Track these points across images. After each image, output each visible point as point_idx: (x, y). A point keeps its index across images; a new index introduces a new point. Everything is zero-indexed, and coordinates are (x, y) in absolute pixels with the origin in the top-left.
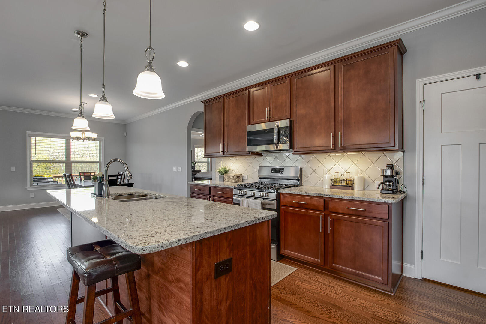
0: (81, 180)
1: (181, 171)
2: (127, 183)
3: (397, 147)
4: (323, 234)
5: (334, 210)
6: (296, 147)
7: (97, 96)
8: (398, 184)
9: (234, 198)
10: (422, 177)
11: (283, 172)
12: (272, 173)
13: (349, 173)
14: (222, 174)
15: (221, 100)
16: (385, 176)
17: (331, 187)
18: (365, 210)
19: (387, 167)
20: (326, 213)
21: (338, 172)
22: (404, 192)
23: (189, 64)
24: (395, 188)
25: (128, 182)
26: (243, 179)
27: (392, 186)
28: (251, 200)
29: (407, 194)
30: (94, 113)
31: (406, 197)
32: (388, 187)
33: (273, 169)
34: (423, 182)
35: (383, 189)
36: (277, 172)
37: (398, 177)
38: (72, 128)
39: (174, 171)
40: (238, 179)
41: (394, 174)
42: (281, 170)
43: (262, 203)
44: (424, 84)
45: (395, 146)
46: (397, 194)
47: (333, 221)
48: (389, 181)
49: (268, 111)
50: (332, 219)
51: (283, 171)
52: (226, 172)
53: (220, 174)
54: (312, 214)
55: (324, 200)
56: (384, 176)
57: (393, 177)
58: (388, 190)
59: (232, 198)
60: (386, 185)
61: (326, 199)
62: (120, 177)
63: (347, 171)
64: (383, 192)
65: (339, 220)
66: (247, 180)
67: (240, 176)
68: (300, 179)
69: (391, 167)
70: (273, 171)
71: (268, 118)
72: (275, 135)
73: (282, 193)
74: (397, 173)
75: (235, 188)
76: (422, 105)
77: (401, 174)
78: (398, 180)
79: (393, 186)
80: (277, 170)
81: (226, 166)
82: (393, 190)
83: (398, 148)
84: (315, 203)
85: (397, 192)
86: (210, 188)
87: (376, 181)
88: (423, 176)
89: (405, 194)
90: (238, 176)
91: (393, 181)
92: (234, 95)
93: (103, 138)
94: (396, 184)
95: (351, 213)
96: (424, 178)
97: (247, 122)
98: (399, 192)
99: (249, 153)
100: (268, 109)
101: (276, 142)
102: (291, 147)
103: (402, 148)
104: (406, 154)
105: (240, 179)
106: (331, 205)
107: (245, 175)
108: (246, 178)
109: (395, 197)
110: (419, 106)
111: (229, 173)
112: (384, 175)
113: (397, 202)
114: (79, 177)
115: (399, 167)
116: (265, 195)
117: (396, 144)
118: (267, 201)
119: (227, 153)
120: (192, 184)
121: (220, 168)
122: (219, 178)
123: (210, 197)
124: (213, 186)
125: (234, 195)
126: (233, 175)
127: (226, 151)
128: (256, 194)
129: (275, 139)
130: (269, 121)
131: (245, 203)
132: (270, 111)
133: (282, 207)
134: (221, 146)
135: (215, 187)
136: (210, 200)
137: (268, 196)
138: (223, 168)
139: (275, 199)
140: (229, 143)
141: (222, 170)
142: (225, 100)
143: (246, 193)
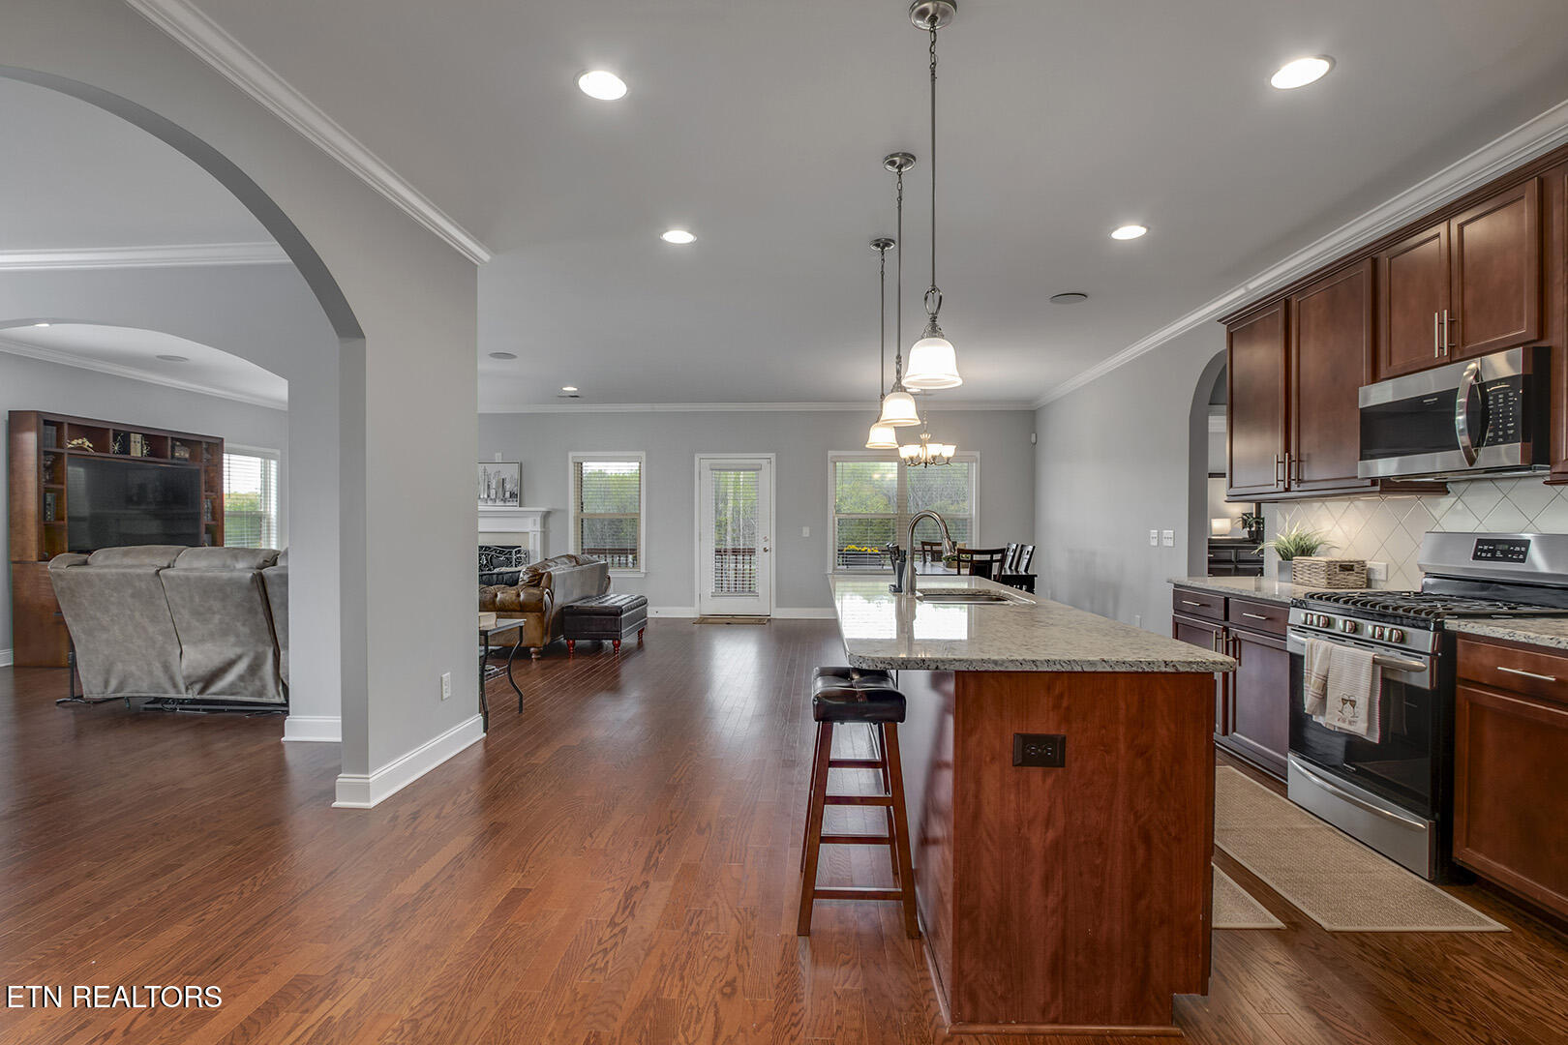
1: (1170, 543)
2: (1024, 573)
6: (1564, 457)
9: (1292, 635)
11: (1525, 557)
12: (1476, 557)
14: (1286, 556)
15: (1280, 309)
23: (1148, 229)
25: (1026, 570)
26: (1369, 578)
28: (1337, 647)
30: (882, 419)
33: (1481, 542)
36: (1498, 554)
38: (867, 446)
39: (1152, 544)
40: (1342, 575)
42: (1518, 549)
43: (1375, 662)
49: (1441, 323)
51: (1525, 553)
52: (1306, 551)
53: (1281, 559)
59: (1284, 637)
62: (997, 557)
66: (1387, 581)
67: (1356, 565)
70: (1482, 551)
71: (1441, 348)
72: (1461, 414)
73: (1461, 635)
75: (1299, 604)
80: (1501, 547)
81: (1308, 530)
86: (1227, 600)
90: (1347, 567)
92: (1324, 286)
93: (978, 455)
97: (1365, 371)
99: (1374, 484)
100: (1441, 317)
101: (1463, 440)
102: (1539, 455)
105: (1352, 578)
107: (1377, 565)
108: (1379, 576)
111: (1318, 556)
116: (1387, 633)
118: (1395, 656)
119: (1299, 486)
120: (1176, 586)
121: (1283, 538)
122: (1279, 571)
123: (1226, 629)
124: (1233, 594)
125: (1290, 625)
126: (1329, 563)
127: (1293, 478)
128: (1359, 627)
129: (1462, 431)
130: (1447, 360)
131: (1319, 655)
132: (1451, 324)
133: (1459, 686)
134: (1278, 462)
135: (1239, 597)
136: (1227, 637)
137: (1402, 639)
138: (1292, 538)
139: (1430, 652)
140: (1304, 450)
141: (1287, 545)
142: (1294, 304)
143: (1329, 623)
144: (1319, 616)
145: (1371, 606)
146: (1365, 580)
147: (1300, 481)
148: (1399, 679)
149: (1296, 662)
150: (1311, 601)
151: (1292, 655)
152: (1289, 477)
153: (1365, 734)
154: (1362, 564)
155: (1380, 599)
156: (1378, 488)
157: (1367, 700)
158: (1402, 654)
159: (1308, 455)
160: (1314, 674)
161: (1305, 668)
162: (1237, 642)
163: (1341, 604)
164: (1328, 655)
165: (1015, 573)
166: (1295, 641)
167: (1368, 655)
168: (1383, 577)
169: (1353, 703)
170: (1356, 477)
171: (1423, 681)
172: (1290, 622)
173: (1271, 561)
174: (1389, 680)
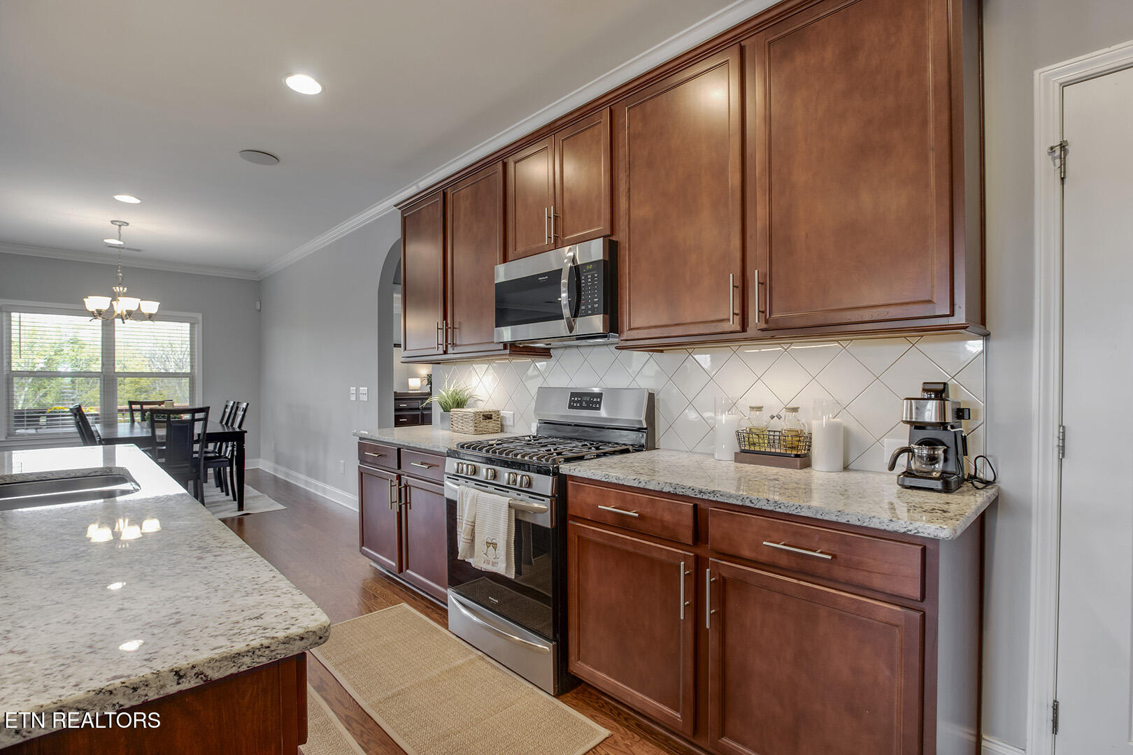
0: (133, 421)
1: (366, 399)
2: (238, 430)
3: (960, 318)
4: (690, 626)
5: (724, 547)
6: (626, 327)
7: (138, 201)
8: (965, 453)
9: (448, 483)
10: (1055, 431)
11: (600, 406)
12: (571, 407)
13: (795, 410)
14: (446, 409)
15: (439, 199)
16: (919, 426)
17: (735, 458)
18: (834, 556)
19: (924, 390)
20: (700, 551)
21: (760, 409)
22: (987, 483)
24: (951, 467)
25: (240, 427)
26: (502, 425)
27: (942, 462)
28: (482, 494)
29: (999, 489)
31: (994, 504)
32: (926, 464)
33: (573, 395)
34: (1062, 449)
35: (909, 473)
36: (584, 404)
37: (965, 427)
39: (352, 399)
40: (485, 423)
41: (949, 418)
42: (595, 400)
43: (510, 506)
44: (1064, 85)
45: (952, 314)
46: (962, 493)
47: (722, 586)
48: (931, 443)
49: (549, 217)
50: (718, 578)
51: (600, 403)
53: (443, 411)
54: (655, 555)
55: (695, 506)
56: (911, 426)
57: (945, 429)
58: (926, 476)
59: (442, 484)
60: (921, 457)
61: (702, 505)
63: (790, 406)
64: (910, 481)
65: (741, 583)
66: (514, 426)
67: (494, 414)
68: (646, 429)
69: (939, 392)
70: (574, 401)
71: (549, 237)
72: (564, 292)
73: (573, 478)
74: (960, 413)
76: (1058, 161)
77: (976, 419)
78: (964, 439)
79: (946, 460)
80: (585, 398)
81: (461, 386)
82: (944, 478)
83: (967, 320)
84: (667, 517)
85: (962, 481)
86: (399, 450)
87: (886, 440)
88: (1061, 426)
89: (990, 492)
90: (488, 417)
91: (945, 442)
92: (469, 181)
93: (199, 316)
94: (957, 454)
95: (784, 561)
96: (1064, 433)
97: (499, 255)
98: (967, 480)
99: (505, 348)
100: (549, 212)
101: (566, 312)
102: (613, 326)
103: (980, 323)
104: (993, 343)
105: (491, 424)
106: (715, 529)
107: (507, 413)
108: (509, 422)
109: (953, 508)
110: (1044, 167)
111: (468, 408)
112: (914, 422)
113: (959, 533)
114: (128, 414)
115: (965, 392)
116: (519, 478)
117: (956, 308)
118: (525, 501)
119: (453, 349)
120: (361, 439)
121: (444, 393)
122: (441, 422)
123: (399, 477)
124: (404, 445)
125: (447, 473)
126: (476, 414)
127: (449, 342)
128: (498, 474)
129: (565, 305)
130: (553, 247)
131: (468, 502)
132: (556, 218)
133: (570, 522)
134: (438, 329)
135: (408, 448)
136: (400, 484)
137: (530, 484)
138: (450, 393)
139: (550, 495)
140: (457, 320)
141: (447, 399)
142: (449, 196)
143: (475, 471)
144: (468, 465)
145: (506, 454)
146: (499, 426)
147: (454, 345)
148: (528, 520)
149: (452, 506)
150: (461, 451)
151: (448, 500)
152: (446, 342)
153: (504, 571)
154: (497, 412)
155: (511, 446)
156: (508, 351)
157: (505, 542)
158: (530, 497)
159: (460, 323)
160: (464, 522)
161: (458, 514)
162: (408, 488)
163: (483, 453)
164: (475, 502)
165: (231, 430)
166: (452, 489)
167: (504, 500)
168: (511, 423)
169: (495, 545)
170: (493, 342)
171: (545, 521)
172: (446, 471)
173: (437, 412)
174: (521, 521)
